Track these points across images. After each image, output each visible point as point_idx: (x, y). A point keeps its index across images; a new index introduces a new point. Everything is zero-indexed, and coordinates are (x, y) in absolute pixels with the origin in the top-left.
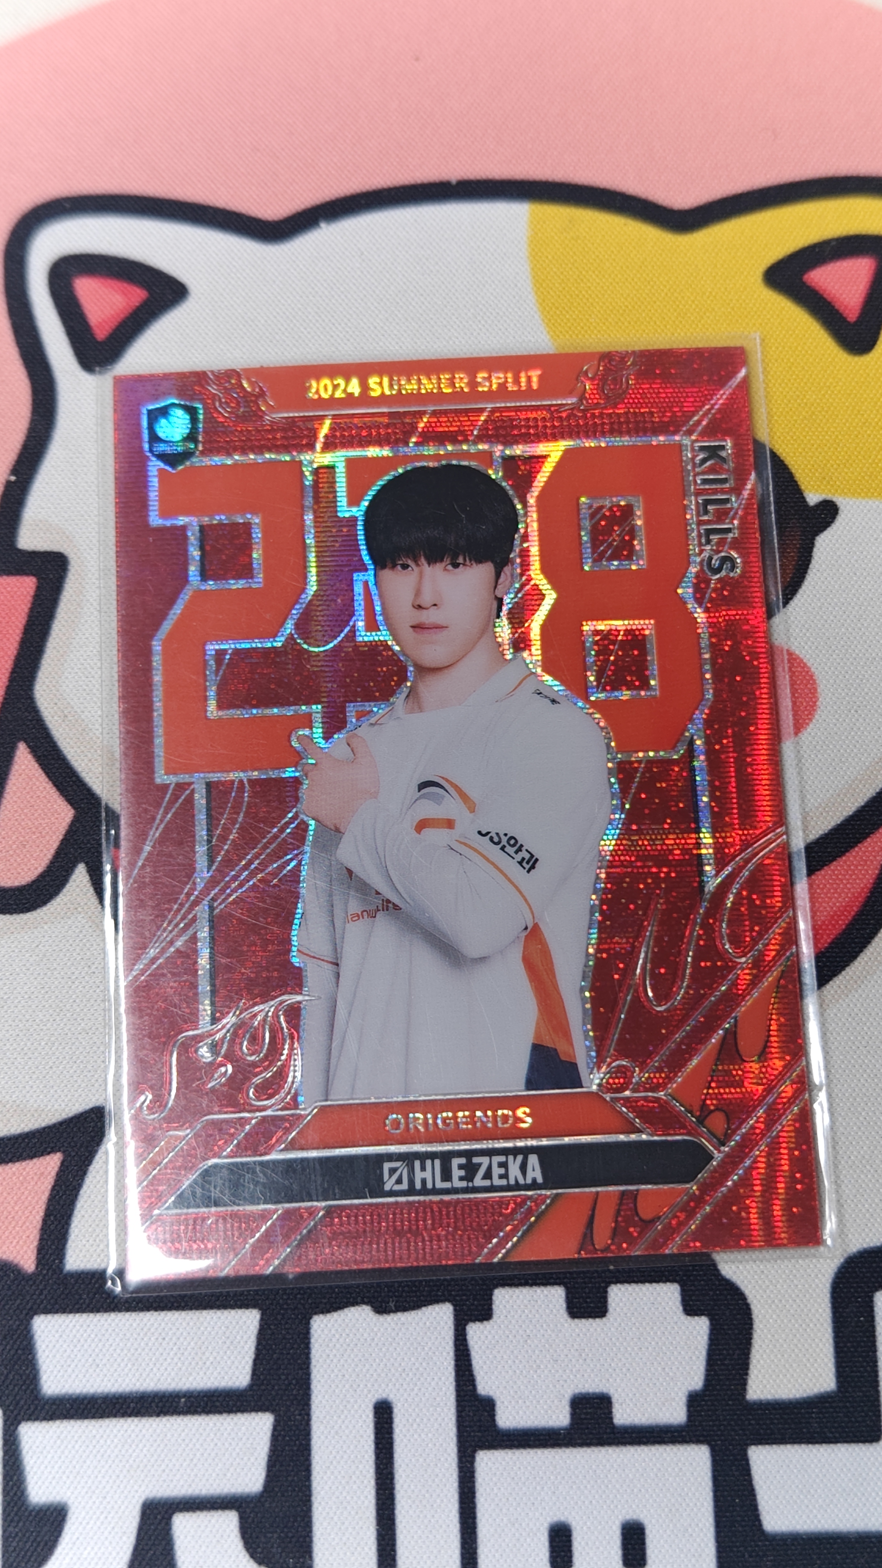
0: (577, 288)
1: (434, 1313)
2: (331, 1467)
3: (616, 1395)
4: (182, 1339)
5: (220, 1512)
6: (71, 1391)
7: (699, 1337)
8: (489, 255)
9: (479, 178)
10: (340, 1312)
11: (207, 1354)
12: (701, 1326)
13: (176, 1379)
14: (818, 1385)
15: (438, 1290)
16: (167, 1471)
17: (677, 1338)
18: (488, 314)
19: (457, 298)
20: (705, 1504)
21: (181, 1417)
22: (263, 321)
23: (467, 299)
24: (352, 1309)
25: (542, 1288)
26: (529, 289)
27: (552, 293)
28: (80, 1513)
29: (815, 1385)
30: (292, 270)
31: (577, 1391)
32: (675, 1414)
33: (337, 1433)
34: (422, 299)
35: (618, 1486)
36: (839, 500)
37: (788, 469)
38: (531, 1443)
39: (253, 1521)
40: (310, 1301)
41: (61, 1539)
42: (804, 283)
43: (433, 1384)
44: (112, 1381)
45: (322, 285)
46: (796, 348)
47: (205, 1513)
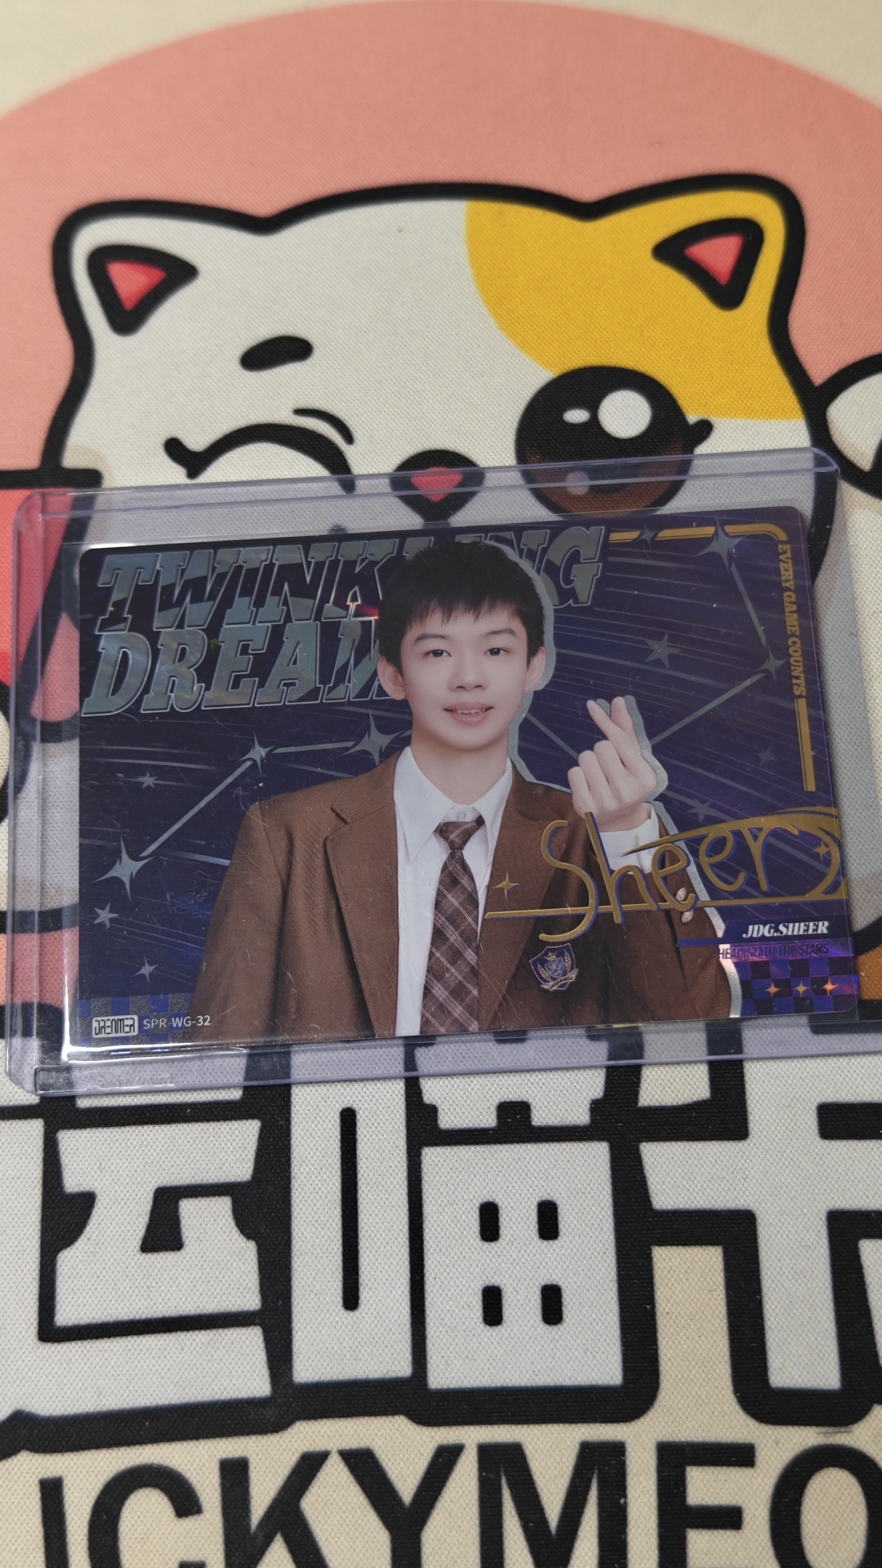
0: (505, 264)
2: (306, 1162)
3: (534, 1104)
5: (217, 1198)
6: (99, 1105)
7: (600, 1055)
8: (436, 239)
9: (427, 181)
11: (207, 1074)
12: (603, 1049)
14: (695, 1095)
16: (175, 1166)
17: (583, 1058)
18: (435, 284)
20: (606, 1188)
21: (187, 1124)
22: (257, 293)
23: (418, 273)
26: (467, 265)
27: (485, 268)
28: (105, 1200)
31: (502, 1100)
32: (582, 1118)
33: (311, 1134)
34: (383, 274)
35: (536, 1175)
36: (714, 420)
37: (672, 396)
38: (466, 1142)
39: (243, 1205)
41: (89, 1221)
42: (685, 256)
43: (388, 1096)
45: (304, 265)
46: (679, 305)
47: (205, 1198)
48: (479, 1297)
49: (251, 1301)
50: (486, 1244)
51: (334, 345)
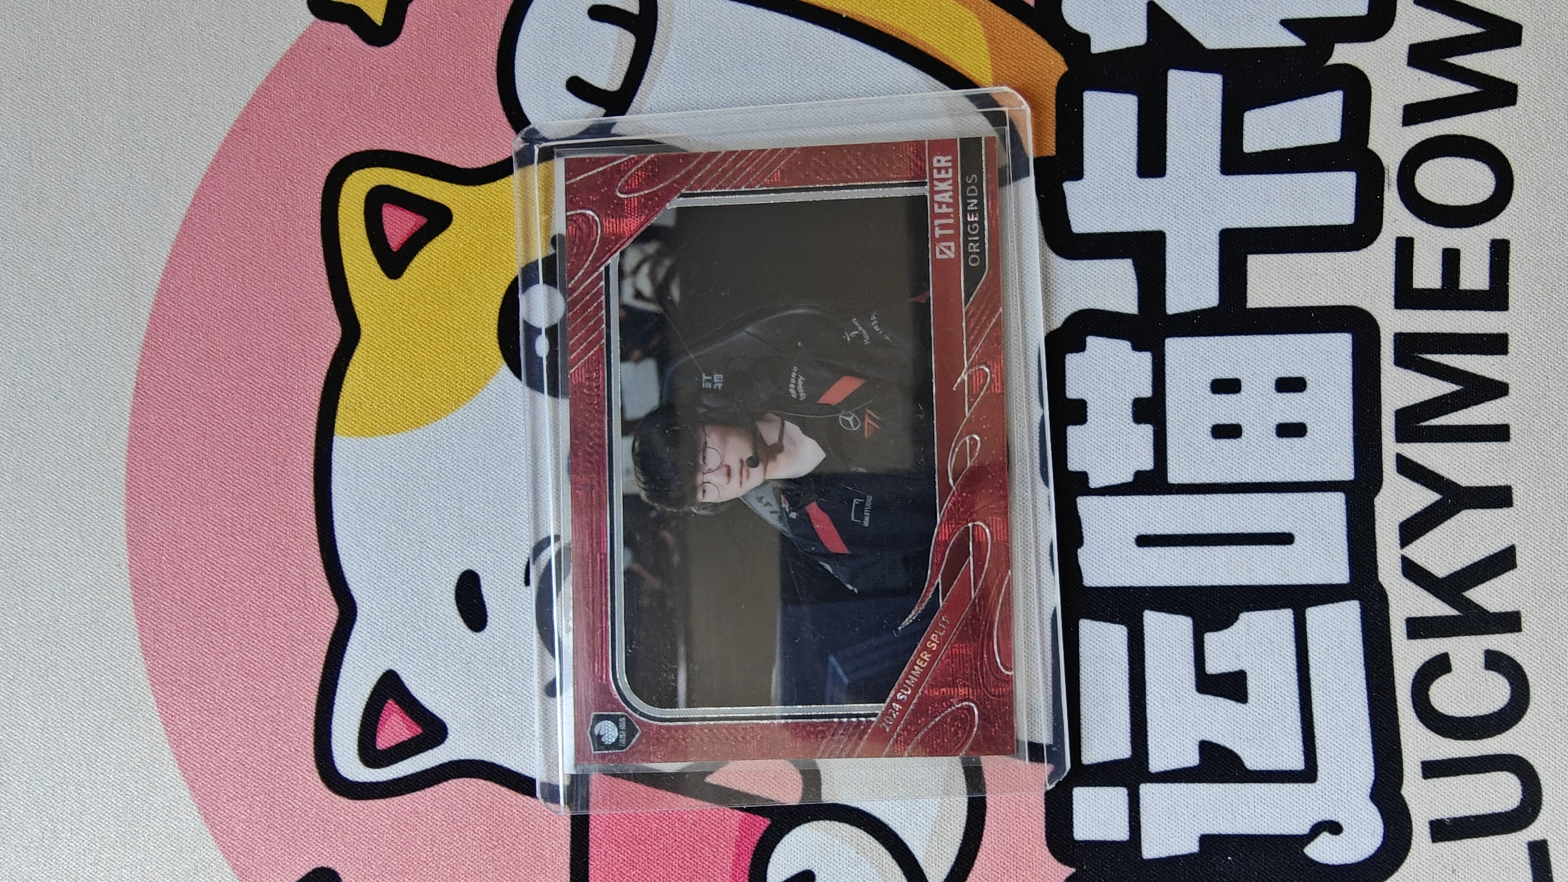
1: (1083, 508)
3: (1134, 395)
5: (1205, 644)
6: (1129, 739)
7: (1099, 343)
10: (1081, 568)
12: (1092, 341)
15: (1070, 506)
16: (1179, 678)
17: (1099, 356)
24: (1080, 560)
25: (1068, 440)
28: (1206, 733)
29: (1129, 272)
30: (377, 599)
31: (1131, 419)
32: (1146, 358)
33: (1156, 570)
37: (529, 266)
38: (1163, 448)
39: (1210, 623)
40: (1077, 588)
41: (1220, 744)
42: (399, 251)
47: (1205, 654)
48: (1284, 440)
49: (1286, 616)
50: (1244, 434)
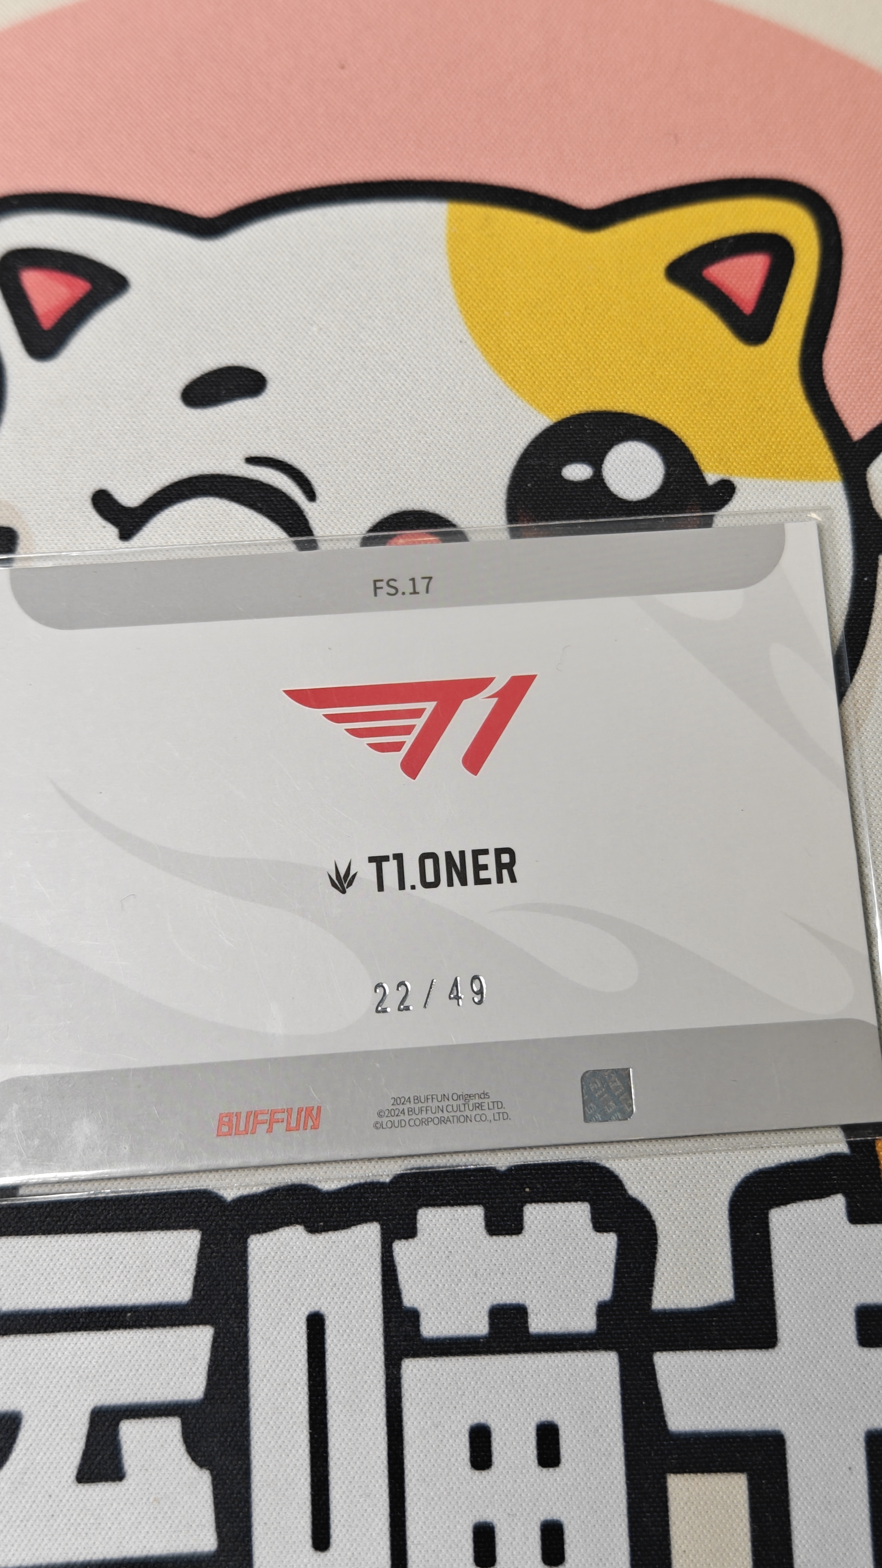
0: (492, 282)
1: (362, 1232)
2: (268, 1376)
3: (531, 1306)
4: (127, 1258)
5: (164, 1419)
6: (24, 1308)
7: (607, 1252)
8: (411, 250)
9: (400, 178)
10: (275, 1232)
11: (151, 1272)
12: (610, 1241)
13: (122, 1296)
14: (717, 1295)
15: (366, 1211)
16: (114, 1381)
17: (588, 1253)
18: (410, 306)
19: (381, 291)
20: (614, 1406)
21: (128, 1331)
22: (199, 312)
23: (390, 292)
24: (287, 1229)
25: (463, 1208)
26: (448, 283)
27: (469, 286)
28: (33, 1421)
29: (715, 1295)
30: (226, 264)
31: (495, 1303)
32: (586, 1323)
33: (273, 1343)
34: (348, 292)
35: (533, 1390)
36: (736, 480)
37: (689, 451)
38: (453, 1351)
39: (195, 1426)
40: (247, 1222)
41: (15, 1446)
42: (703, 278)
43: (362, 1297)
44: (63, 1298)
45: (254, 278)
46: (697, 338)
47: (150, 1419)
48: (469, 1535)
49: (207, 1541)
50: (477, 1472)
51: (292, 378)
